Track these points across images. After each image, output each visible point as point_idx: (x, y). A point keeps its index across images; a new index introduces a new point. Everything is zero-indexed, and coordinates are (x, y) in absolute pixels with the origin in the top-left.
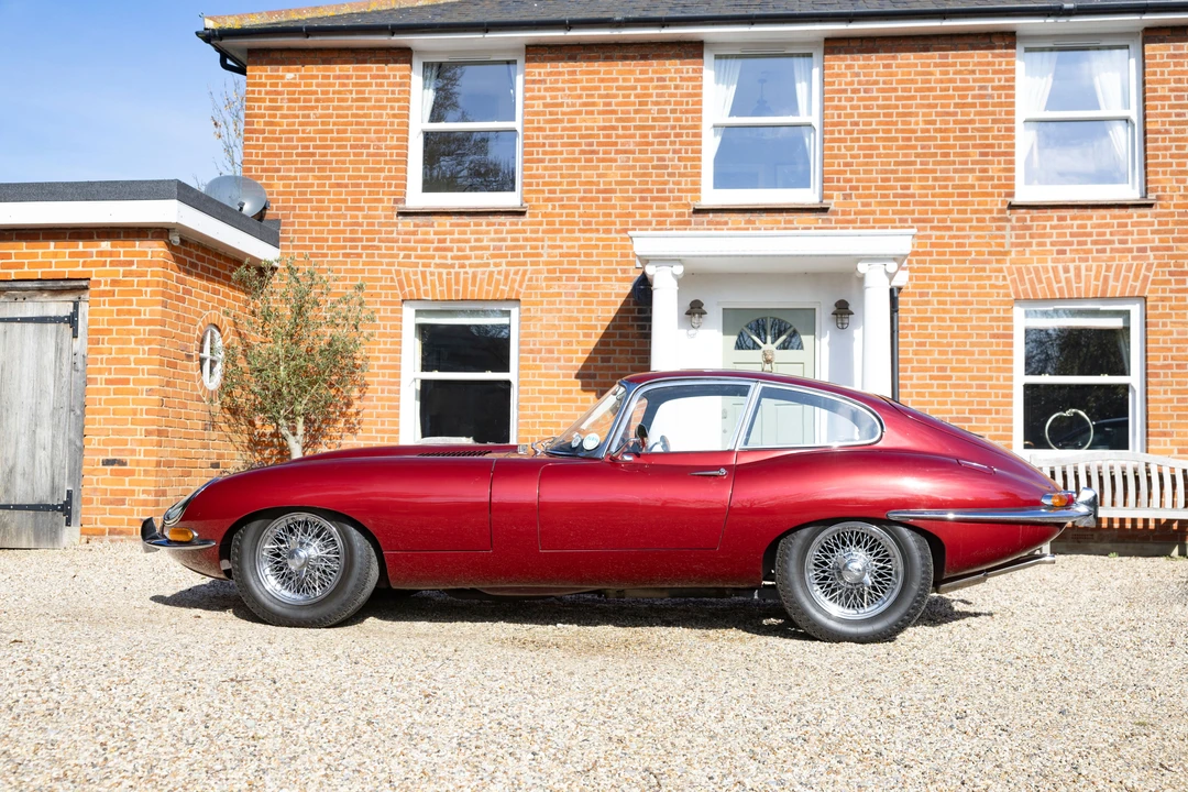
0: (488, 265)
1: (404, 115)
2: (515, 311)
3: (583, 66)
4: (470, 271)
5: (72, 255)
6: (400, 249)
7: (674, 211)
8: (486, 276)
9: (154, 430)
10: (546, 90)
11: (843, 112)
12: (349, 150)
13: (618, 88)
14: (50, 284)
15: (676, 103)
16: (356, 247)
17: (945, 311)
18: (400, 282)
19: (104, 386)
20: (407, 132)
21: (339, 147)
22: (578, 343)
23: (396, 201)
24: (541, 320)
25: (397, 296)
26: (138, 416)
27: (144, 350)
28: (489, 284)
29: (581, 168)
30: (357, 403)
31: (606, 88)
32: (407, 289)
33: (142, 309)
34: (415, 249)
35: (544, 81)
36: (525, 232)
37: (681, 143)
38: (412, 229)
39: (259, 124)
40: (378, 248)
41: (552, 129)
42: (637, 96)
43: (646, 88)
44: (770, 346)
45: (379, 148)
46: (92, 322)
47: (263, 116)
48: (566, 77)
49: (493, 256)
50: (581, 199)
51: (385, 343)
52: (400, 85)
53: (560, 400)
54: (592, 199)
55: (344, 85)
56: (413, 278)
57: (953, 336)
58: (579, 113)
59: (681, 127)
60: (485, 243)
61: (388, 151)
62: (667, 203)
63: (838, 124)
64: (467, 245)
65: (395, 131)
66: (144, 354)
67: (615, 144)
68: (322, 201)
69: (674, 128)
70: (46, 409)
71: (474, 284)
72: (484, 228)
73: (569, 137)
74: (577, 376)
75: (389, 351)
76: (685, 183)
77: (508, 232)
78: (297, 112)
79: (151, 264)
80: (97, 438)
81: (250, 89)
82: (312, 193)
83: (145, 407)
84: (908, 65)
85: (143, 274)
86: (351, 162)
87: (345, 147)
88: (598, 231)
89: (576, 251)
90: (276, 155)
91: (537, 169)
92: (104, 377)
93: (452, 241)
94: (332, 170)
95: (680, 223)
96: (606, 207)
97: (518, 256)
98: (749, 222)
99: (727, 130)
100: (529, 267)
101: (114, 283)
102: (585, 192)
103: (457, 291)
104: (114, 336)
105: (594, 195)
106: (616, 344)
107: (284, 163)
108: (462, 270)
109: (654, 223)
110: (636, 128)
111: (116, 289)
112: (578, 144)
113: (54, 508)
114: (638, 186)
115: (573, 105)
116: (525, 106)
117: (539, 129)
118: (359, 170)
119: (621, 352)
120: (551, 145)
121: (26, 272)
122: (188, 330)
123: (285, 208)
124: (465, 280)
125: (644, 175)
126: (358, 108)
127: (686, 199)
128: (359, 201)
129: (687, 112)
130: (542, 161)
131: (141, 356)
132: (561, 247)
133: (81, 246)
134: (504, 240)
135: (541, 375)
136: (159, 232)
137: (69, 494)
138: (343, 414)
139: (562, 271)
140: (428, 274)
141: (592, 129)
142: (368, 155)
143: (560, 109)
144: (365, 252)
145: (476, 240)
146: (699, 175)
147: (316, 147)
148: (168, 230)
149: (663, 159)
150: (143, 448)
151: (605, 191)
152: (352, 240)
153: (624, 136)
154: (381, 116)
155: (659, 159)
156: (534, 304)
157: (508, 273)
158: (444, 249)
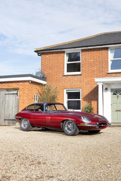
0: (76, 83)
1: (64, 61)
2: (81, 90)
3: (90, 52)
5: (17, 85)
6: (63, 81)
7: (104, 74)
8: (76, 85)
10: (84, 56)
12: (56, 67)
13: (95, 55)
14: (14, 89)
15: (104, 57)
16: (57, 81)
18: (64, 86)
20: (64, 64)
21: (54, 66)
22: (90, 94)
23: (63, 74)
24: (85, 91)
25: (63, 88)
29: (90, 68)
31: (93, 55)
33: (26, 92)
34: (66, 81)
35: (84, 55)
36: (82, 78)
37: (105, 63)
38: (65, 78)
39: (43, 64)
40: (60, 81)
41: (85, 62)
42: (98, 56)
43: (100, 55)
44: (118, 94)
45: (60, 66)
46: (19, 94)
47: (44, 62)
48: (87, 54)
49: (77, 82)
50: (90, 72)
52: (63, 57)
54: (92, 72)
55: (55, 57)
58: (89, 59)
59: (105, 61)
60: (76, 80)
61: (62, 67)
62: (103, 72)
64: (73, 80)
65: (62, 64)
66: (26, 98)
67: (95, 64)
68: (52, 74)
69: (104, 61)
70: (14, 106)
71: (74, 86)
72: (76, 77)
73: (88, 63)
75: (62, 96)
76: (106, 69)
78: (48, 62)
79: (27, 86)
80: (20, 110)
81: (42, 58)
86: (56, 69)
88: (93, 77)
89: (90, 80)
90: (46, 68)
92: (21, 102)
93: (71, 80)
94: (54, 70)
95: (105, 75)
96: (94, 73)
97: (81, 81)
98: (116, 75)
100: (82, 83)
101: (22, 88)
102: (91, 71)
103: (72, 87)
104: (22, 96)
106: (96, 94)
107: (47, 69)
109: (101, 76)
110: (98, 61)
112: (90, 64)
113: (15, 120)
114: (99, 70)
115: (89, 58)
116: (81, 59)
117: (83, 62)
119: (97, 96)
120: (85, 64)
121: (11, 87)
122: (33, 95)
123: (47, 76)
124: (73, 85)
125: (100, 68)
126: (57, 60)
127: (106, 72)
128: (57, 74)
129: (106, 58)
130: (84, 67)
132: (87, 80)
133: (18, 83)
134: (79, 79)
135: (85, 99)
136: (29, 81)
139: (88, 83)
140: (68, 85)
141: (91, 62)
143: (86, 59)
145: (75, 79)
146: (108, 68)
147: (51, 67)
151: (94, 71)
152: (57, 80)
153: (96, 63)
154: (60, 61)
155: (102, 66)
156: (83, 89)
157: (79, 84)
158: (70, 81)
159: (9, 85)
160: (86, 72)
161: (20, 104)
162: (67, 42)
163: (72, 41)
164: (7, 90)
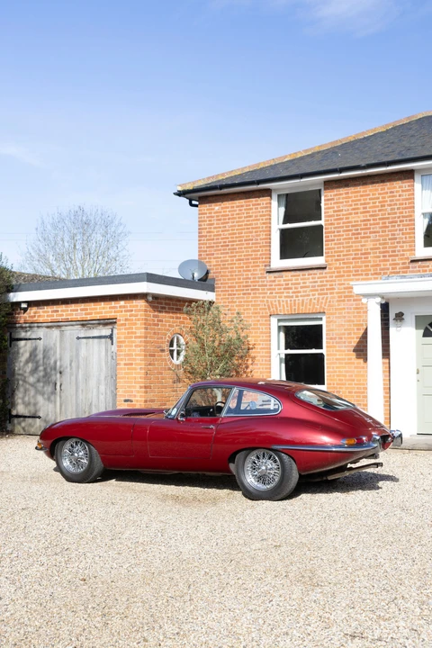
0: (309, 295)
1: (268, 222)
2: (324, 318)
3: (351, 189)
4: (301, 298)
5: (110, 308)
6: (268, 289)
7: (401, 262)
8: (308, 301)
9: (143, 386)
10: (334, 203)
12: (244, 242)
13: (370, 199)
14: (102, 321)
15: (400, 204)
16: (248, 290)
18: (269, 306)
19: (123, 366)
20: (270, 231)
21: (239, 241)
22: (354, 333)
23: (266, 266)
24: (336, 322)
25: (266, 313)
26: (137, 380)
28: (310, 305)
29: (352, 243)
30: (251, 367)
31: (364, 200)
32: (272, 310)
33: (137, 331)
34: (275, 289)
35: (333, 199)
36: (326, 277)
37: (403, 225)
38: (273, 279)
39: (204, 233)
40: (258, 290)
41: (338, 224)
42: (380, 202)
43: (384, 198)
45: (257, 240)
46: (118, 338)
47: (206, 229)
48: (344, 196)
49: (312, 291)
50: (353, 259)
51: (263, 337)
52: (266, 208)
53: (346, 363)
54: (359, 258)
55: (241, 210)
56: (274, 303)
58: (351, 214)
59: (403, 217)
60: (307, 284)
61: (261, 241)
62: (397, 258)
64: (299, 286)
65: (264, 231)
66: (138, 351)
67: (370, 228)
68: (233, 268)
69: (399, 217)
71: (303, 306)
73: (346, 227)
74: (354, 351)
75: (265, 340)
76: (406, 246)
77: (318, 278)
78: (220, 225)
79: (140, 310)
80: (122, 390)
81: (200, 216)
82: (228, 264)
83: (139, 376)
86: (245, 248)
87: (242, 241)
88: (362, 275)
90: (213, 247)
91: (331, 245)
92: (123, 362)
93: (292, 284)
94: (237, 252)
95: (404, 268)
96: (366, 262)
97: (323, 290)
100: (329, 295)
101: (126, 320)
102: (355, 255)
103: (295, 309)
104: (127, 344)
105: (360, 256)
107: (216, 250)
108: (297, 299)
109: (390, 269)
111: (127, 322)
112: (351, 230)
114: (382, 250)
115: (348, 210)
116: (326, 213)
117: (331, 224)
118: (249, 251)
120: (338, 232)
122: (161, 338)
123: (217, 273)
124: (299, 304)
125: (385, 244)
126: (248, 221)
127: (407, 255)
128: (249, 267)
129: (406, 208)
130: (333, 240)
132: (344, 284)
133: (113, 304)
134: (316, 282)
135: (336, 351)
136: (142, 296)
138: (245, 372)
139: (345, 296)
140: (281, 302)
141: (358, 221)
142: (252, 244)
143: (341, 213)
144: (252, 292)
146: (414, 241)
147: (229, 242)
148: (145, 295)
149: (394, 235)
150: (139, 394)
151: (365, 254)
152: (246, 286)
153: (374, 224)
154: (257, 224)
155: (392, 235)
156: (332, 314)
157: (319, 299)
158: (288, 289)
159: (87, 309)
160: (340, 256)
162: (286, 157)
163: (306, 151)
164: (83, 325)
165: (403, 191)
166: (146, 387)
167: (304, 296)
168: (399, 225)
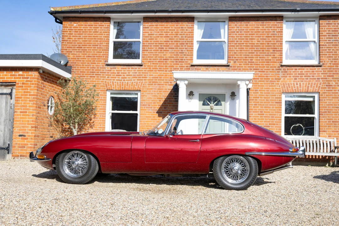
0: (131, 80)
1: (108, 36)
2: (139, 94)
3: (160, 24)
4: (126, 82)
5: (11, 75)
6: (106, 75)
7: (186, 65)
8: (131, 83)
9: (34, 126)
10: (149, 30)
11: (234, 38)
12: (92, 46)
13: (170, 30)
14: (4, 84)
15: (186, 35)
16: (94, 74)
17: (262, 95)
18: (106, 85)
19: (19, 113)
20: (109, 42)
21: (89, 45)
22: (157, 103)
23: (105, 61)
24: (147, 96)
25: (104, 88)
26: (29, 122)
27: (31, 103)
28: (132, 86)
29: (159, 53)
30: (93, 119)
31: (166, 30)
32: (108, 87)
33: (31, 91)
34: (111, 75)
35: (148, 28)
36: (142, 71)
37: (188, 46)
38: (110, 69)
39: (66, 38)
40: (100, 75)
41: (150, 41)
42: (175, 32)
43: (178, 30)
44: (212, 105)
45: (101, 46)
46: (16, 95)
47: (67, 36)
48: (155, 27)
49: (133, 78)
50: (159, 62)
51: (102, 102)
52: (107, 28)
53: (152, 119)
54: (162, 62)
55: (91, 28)
56: (110, 83)
57: (265, 102)
58: (158, 37)
59: (188, 41)
60: (131, 74)
61: (103, 47)
62: (183, 63)
63: (233, 41)
64: (126, 74)
65: (105, 41)
66: (31, 104)
67: (169, 46)
68: (84, 61)
69: (185, 42)
70: (2, 120)
71: (127, 86)
72: (131, 69)
73: (155, 44)
74: (157, 113)
75: (103, 104)
76: (189, 57)
77: (137, 71)
78: (77, 35)
79: (34, 78)
80: (17, 128)
81: (63, 28)
82: (81, 59)
83: (31, 120)
84: (253, 25)
85: (32, 81)
86: (92, 50)
87: (91, 45)
88: (163, 71)
89: (157, 76)
90: (71, 47)
91: (146, 53)
92: (19, 111)
93: (121, 73)
94: (87, 52)
95: (187, 69)
96: (166, 64)
97: (140, 77)
98: (207, 69)
99: (201, 43)
100: (143, 81)
101: (23, 83)
102: (160, 59)
103: (123, 88)
104: (23, 99)
105: (162, 60)
106: (168, 103)
107: (73, 50)
108: (124, 81)
109: (180, 69)
111: (24, 85)
112: (158, 46)
113: (4, 149)
114: (175, 58)
115: (157, 35)
116: (143, 35)
117: (147, 41)
118: (95, 52)
119: (170, 106)
120: (150, 46)
122: (44, 98)
123: (73, 63)
124: (125, 84)
125: (177, 55)
126: (95, 34)
127: (189, 62)
128: (95, 61)
129: (189, 37)
130: (148, 50)
131: (30, 105)
132: (153, 75)
133: (13, 73)
134: (136, 73)
135: (146, 112)
136: (36, 69)
137: (9, 144)
138: (89, 123)
139: (153, 82)
140: (114, 83)
141: (162, 41)
142: (98, 48)
143: (153, 36)
144: (96, 76)
145: (128, 73)
146: (192, 55)
147: (82, 45)
148: (39, 68)
149: (182, 51)
150: (30, 132)
151: (165, 59)
153: (171, 44)
154: (101, 37)
155: (181, 51)
156: (145, 91)
157: (137, 83)
158: (119, 75)
160: (151, 59)
161: (18, 115)
165: (188, 28)
166: (36, 127)
167: (129, 80)
168: (185, 46)
